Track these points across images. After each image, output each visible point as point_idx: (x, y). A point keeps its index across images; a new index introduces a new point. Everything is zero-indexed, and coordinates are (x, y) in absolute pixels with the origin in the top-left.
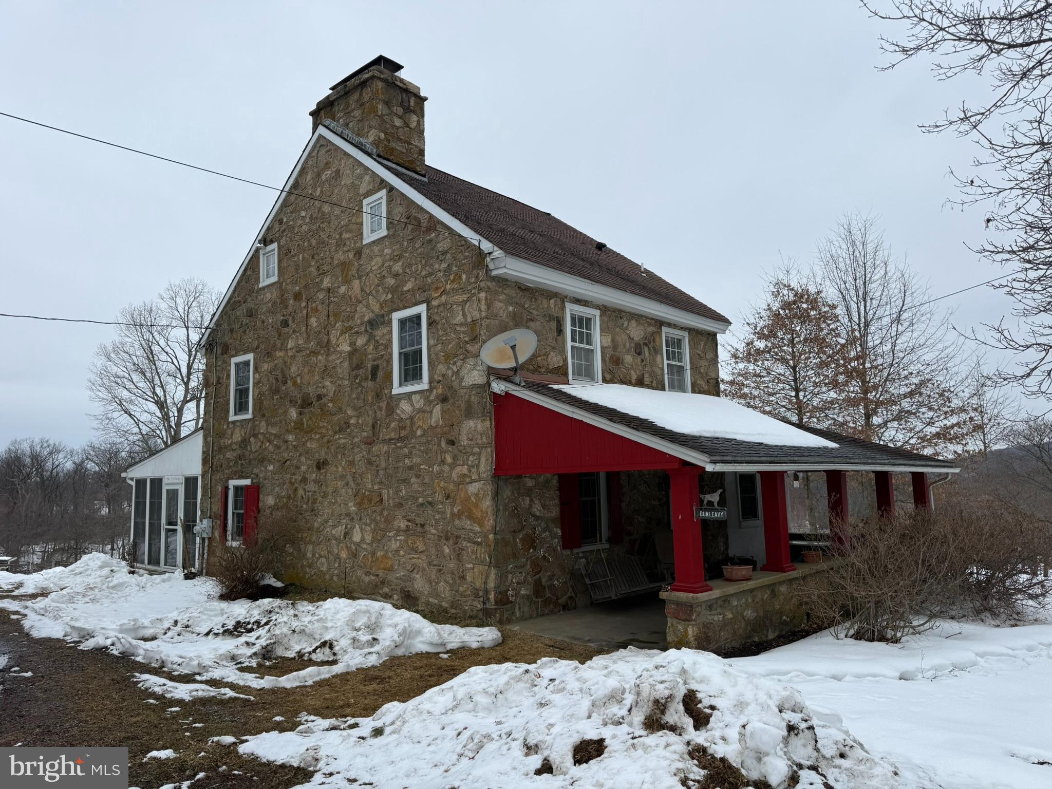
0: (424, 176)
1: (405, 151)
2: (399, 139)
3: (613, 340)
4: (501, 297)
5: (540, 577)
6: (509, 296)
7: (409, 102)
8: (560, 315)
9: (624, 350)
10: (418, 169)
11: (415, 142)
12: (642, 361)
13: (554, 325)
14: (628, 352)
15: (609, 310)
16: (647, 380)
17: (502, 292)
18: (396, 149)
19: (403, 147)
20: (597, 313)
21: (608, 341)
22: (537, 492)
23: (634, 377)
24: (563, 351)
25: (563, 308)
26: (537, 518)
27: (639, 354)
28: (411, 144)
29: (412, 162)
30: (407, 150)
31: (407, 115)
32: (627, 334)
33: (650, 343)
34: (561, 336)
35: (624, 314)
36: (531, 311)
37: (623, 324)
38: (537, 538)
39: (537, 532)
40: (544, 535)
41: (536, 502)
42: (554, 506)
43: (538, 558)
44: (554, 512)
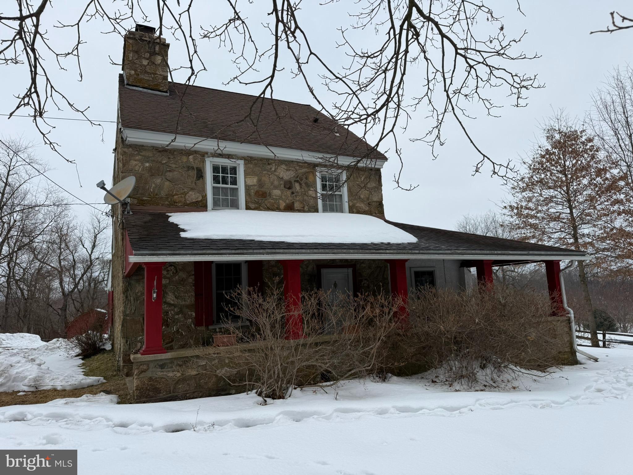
0: (166, 92)
1: (151, 79)
2: (146, 72)
3: (259, 181)
4: (137, 158)
5: (172, 345)
6: (145, 156)
7: (155, 49)
8: (201, 166)
9: (272, 187)
10: (161, 89)
11: (160, 72)
12: (293, 193)
13: (194, 173)
14: (276, 188)
15: (255, 160)
16: (297, 205)
17: (138, 154)
18: (143, 79)
19: (149, 77)
20: (241, 163)
21: (253, 181)
22: (171, 288)
23: (283, 205)
24: (203, 190)
25: (204, 162)
26: (170, 305)
27: (289, 188)
28: (156, 74)
29: (157, 85)
30: (153, 78)
31: (153, 57)
32: (276, 175)
33: (302, 180)
34: (201, 180)
35: (272, 161)
36: (170, 165)
37: (271, 168)
38: (170, 319)
39: (170, 315)
40: (177, 317)
41: (170, 294)
42: (189, 297)
43: (170, 332)
44: (189, 301)
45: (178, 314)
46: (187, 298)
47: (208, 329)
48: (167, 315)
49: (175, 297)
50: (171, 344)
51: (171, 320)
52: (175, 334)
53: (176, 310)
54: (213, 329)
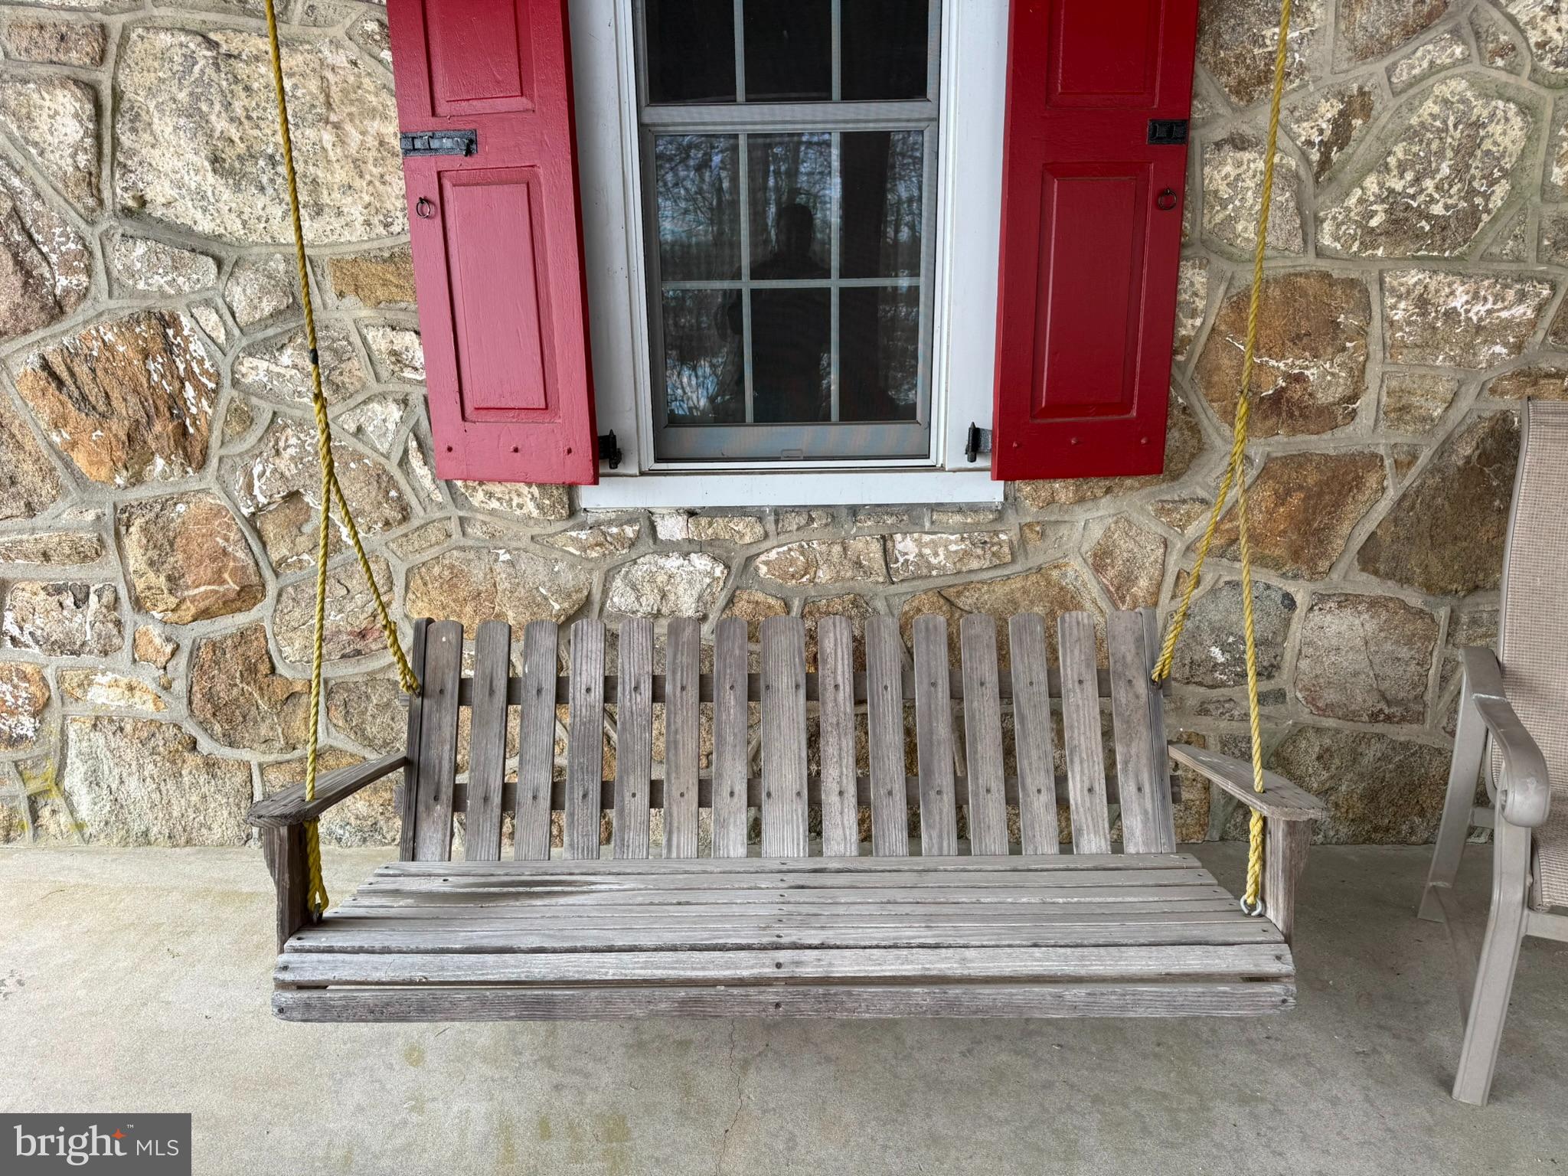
26: (176, 239)
38: (199, 388)
39: (197, 348)
40: (255, 370)
41: (164, 126)
42: (358, 165)
43: (218, 512)
44: (355, 212)
45: (270, 348)
46: (341, 175)
47: (573, 512)
48: (168, 348)
49: (216, 160)
50: (242, 619)
51: (213, 396)
52: (270, 530)
53: (240, 294)
54: (628, 518)
